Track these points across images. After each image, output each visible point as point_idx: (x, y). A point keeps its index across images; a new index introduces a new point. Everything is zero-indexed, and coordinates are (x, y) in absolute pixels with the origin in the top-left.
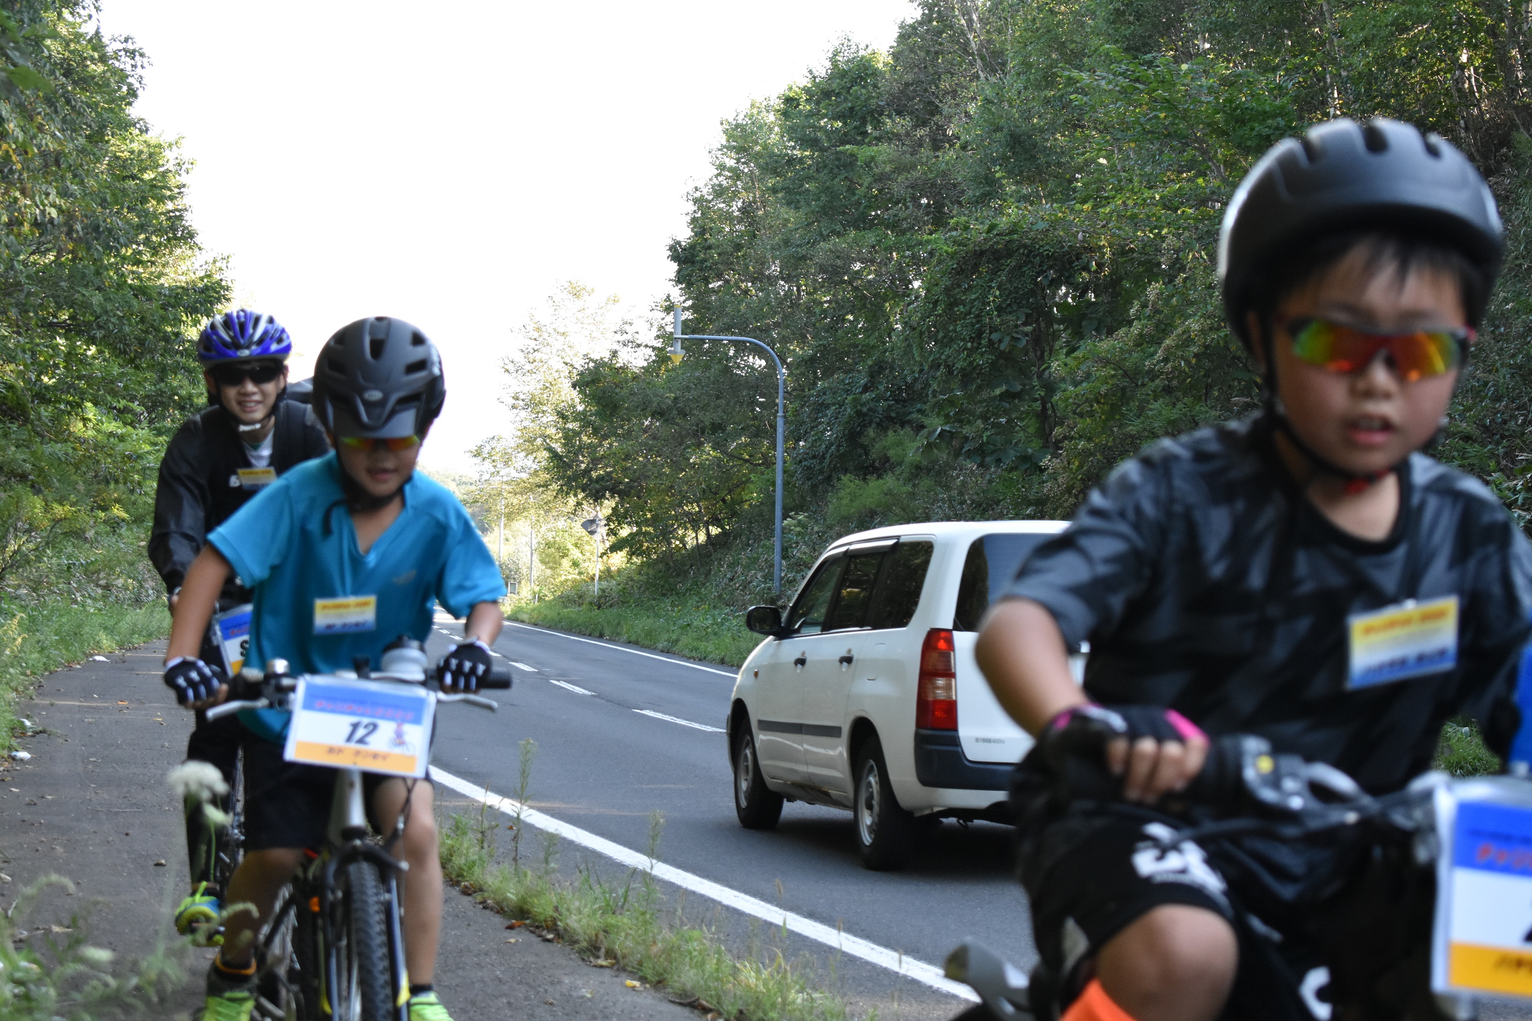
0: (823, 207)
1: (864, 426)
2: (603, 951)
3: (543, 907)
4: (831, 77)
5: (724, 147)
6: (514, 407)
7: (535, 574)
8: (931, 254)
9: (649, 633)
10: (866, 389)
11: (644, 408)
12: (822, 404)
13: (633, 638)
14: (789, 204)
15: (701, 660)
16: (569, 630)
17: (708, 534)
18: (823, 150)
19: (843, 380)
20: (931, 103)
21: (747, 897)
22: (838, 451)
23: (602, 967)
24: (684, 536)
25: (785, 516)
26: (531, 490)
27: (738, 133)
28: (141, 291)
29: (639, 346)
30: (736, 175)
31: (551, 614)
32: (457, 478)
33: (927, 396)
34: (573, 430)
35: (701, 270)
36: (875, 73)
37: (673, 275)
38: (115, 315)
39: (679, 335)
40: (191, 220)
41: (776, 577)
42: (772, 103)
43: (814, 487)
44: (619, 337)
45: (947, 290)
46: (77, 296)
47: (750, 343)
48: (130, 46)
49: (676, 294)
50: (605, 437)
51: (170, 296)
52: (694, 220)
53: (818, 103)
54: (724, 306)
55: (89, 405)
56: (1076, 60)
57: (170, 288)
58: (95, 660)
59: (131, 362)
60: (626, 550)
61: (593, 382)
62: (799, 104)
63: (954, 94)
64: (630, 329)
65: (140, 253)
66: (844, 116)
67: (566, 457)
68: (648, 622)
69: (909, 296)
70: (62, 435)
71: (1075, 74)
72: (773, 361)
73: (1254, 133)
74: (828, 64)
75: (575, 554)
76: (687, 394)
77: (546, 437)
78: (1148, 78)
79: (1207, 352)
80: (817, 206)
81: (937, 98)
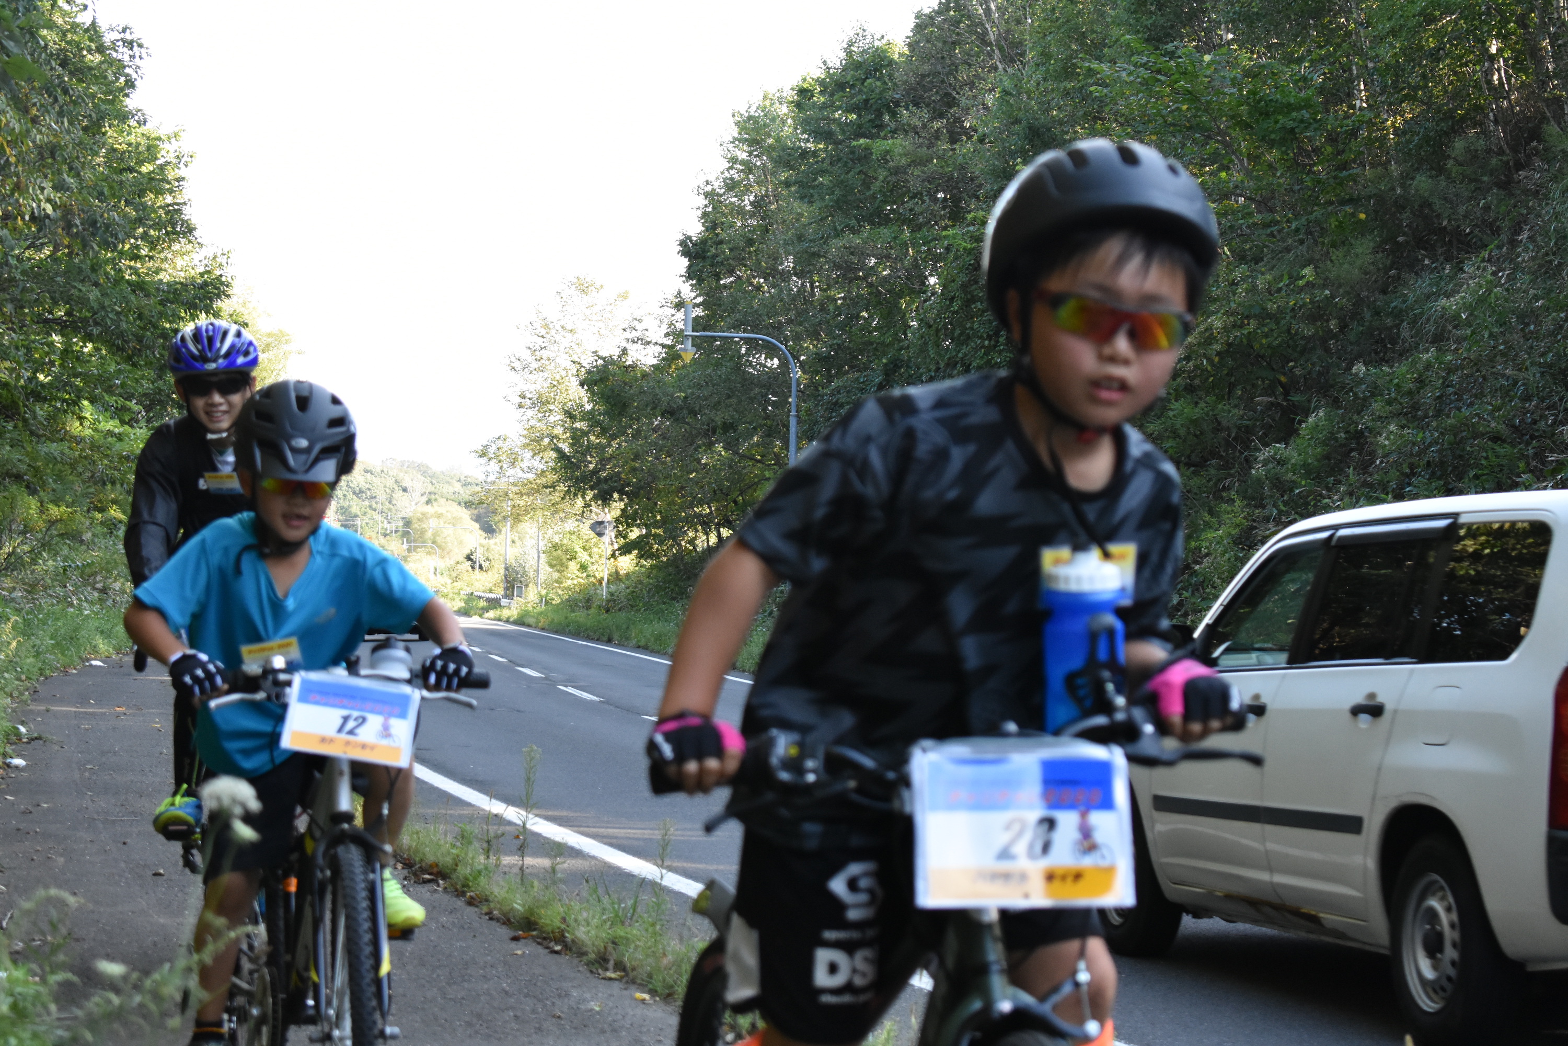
0: (837, 201)
2: (612, 962)
3: (550, 918)
4: (845, 69)
5: (735, 139)
6: (520, 406)
7: (542, 577)
8: (948, 249)
9: (658, 638)
11: (654, 407)
12: (836, 403)
13: (642, 643)
14: (802, 198)
16: (577, 634)
17: (719, 536)
18: (837, 143)
19: (857, 379)
20: (947, 95)
23: (610, 979)
24: (695, 539)
26: (538, 491)
27: (750, 125)
28: (140, 287)
29: (648, 343)
30: (748, 168)
31: (558, 618)
32: (463, 478)
34: (581, 430)
35: (712, 265)
36: (891, 62)
37: (683, 271)
38: (113, 310)
39: (689, 332)
40: (189, 213)
42: (785, 95)
44: (628, 334)
45: (964, 287)
46: (73, 291)
47: (763, 340)
48: (128, 36)
49: (687, 291)
50: (613, 437)
51: (169, 292)
52: (705, 215)
53: (832, 95)
54: (736, 302)
55: (86, 403)
56: (1096, 50)
57: (168, 284)
58: (91, 665)
59: (129, 359)
60: (635, 552)
61: (601, 380)
62: (813, 96)
63: (972, 85)
64: (639, 326)
65: (138, 247)
66: (859, 109)
67: (573, 457)
68: (658, 627)
69: (925, 292)
70: (58, 434)
71: (1095, 65)
72: (786, 358)
73: (1279, 126)
74: (843, 55)
75: (583, 556)
76: (697, 392)
77: (553, 437)
78: (1170, 69)
79: (1230, 350)
80: (831, 200)
81: (955, 90)
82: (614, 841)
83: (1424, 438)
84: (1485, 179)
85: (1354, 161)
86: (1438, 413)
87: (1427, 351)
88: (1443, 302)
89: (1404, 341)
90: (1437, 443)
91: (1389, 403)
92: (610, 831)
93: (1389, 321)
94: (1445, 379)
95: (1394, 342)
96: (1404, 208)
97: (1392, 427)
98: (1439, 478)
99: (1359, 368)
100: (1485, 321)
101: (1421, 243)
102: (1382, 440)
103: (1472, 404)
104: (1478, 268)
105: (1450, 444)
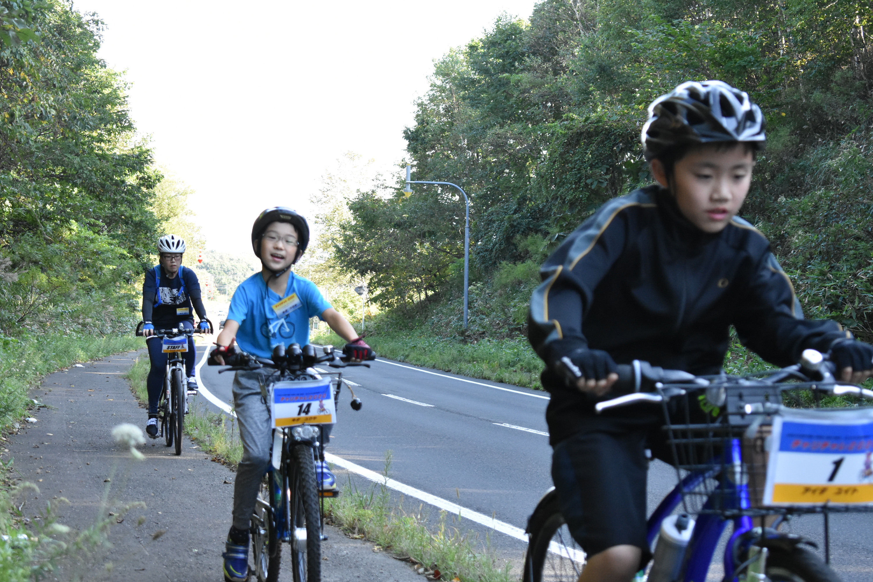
0: (491, 108)
1: (514, 233)
2: (357, 529)
4: (495, 34)
5: (434, 74)
6: (316, 222)
8: (553, 134)
9: (392, 351)
10: (516, 212)
11: (389, 222)
12: (491, 220)
13: (383, 354)
14: (472, 106)
15: (422, 366)
17: (426, 294)
18: (491, 75)
19: (503, 207)
20: (552, 48)
21: (442, 500)
22: (500, 247)
24: (412, 296)
25: (470, 284)
26: (325, 270)
27: (443, 66)
28: (103, 157)
29: (386, 187)
30: (442, 90)
31: (337, 340)
33: (551, 215)
34: (349, 235)
35: (422, 144)
36: (521, 31)
37: (406, 147)
38: (87, 169)
39: (409, 181)
40: (132, 116)
41: (465, 319)
42: (462, 49)
43: (486, 267)
44: (376, 183)
45: (561, 155)
46: (65, 159)
47: (450, 185)
48: (96, 18)
49: (408, 157)
50: (367, 239)
51: (119, 160)
52: (418, 116)
53: (488, 49)
54: (435, 164)
55: (73, 221)
56: (635, 23)
57: (119, 156)
58: (76, 367)
59: (98, 196)
60: (379, 303)
61: (361, 207)
62: (477, 49)
63: (566, 43)
64: (381, 178)
65: (101, 135)
66: (503, 57)
67: (346, 250)
68: (392, 344)
69: (540, 158)
70: (58, 239)
71: (634, 31)
72: (463, 195)
73: (737, 64)
74: (495, 27)
75: (351, 306)
76: (414, 215)
77: (333, 239)
78: (676, 33)
80: (488, 108)
81: (556, 46)
83: (818, 238)
84: (853, 93)
85: (779, 84)
86: (826, 224)
87: (820, 190)
88: (829, 162)
89: (807, 184)
90: (825, 241)
91: (799, 219)
93: (799, 173)
94: (830, 205)
95: (801, 185)
96: (806, 110)
97: (800, 232)
98: (827, 261)
99: (782, 199)
100: (852, 173)
101: (816, 129)
102: (795, 239)
103: (844, 219)
104: (849, 143)
105: (832, 241)
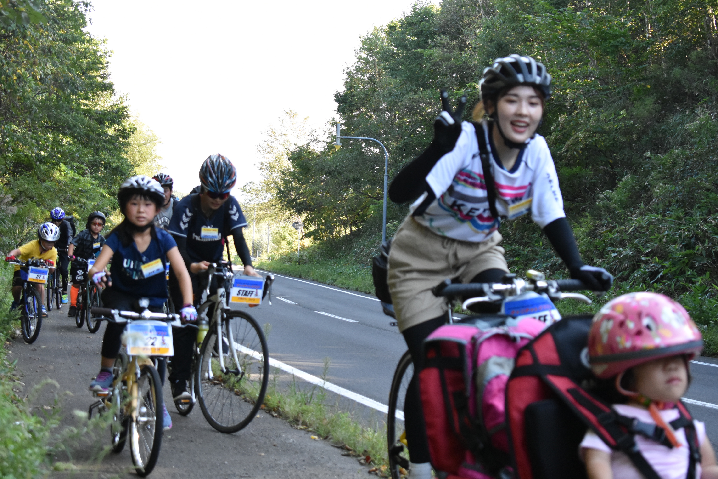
0: (408, 77)
2: (301, 422)
3: (273, 401)
4: (413, 16)
5: (361, 48)
6: (261, 168)
7: (270, 248)
9: (323, 276)
11: (322, 170)
13: (315, 278)
14: (392, 75)
15: (347, 289)
16: (285, 274)
17: (351, 230)
18: (408, 50)
20: (459, 29)
21: (368, 399)
23: (301, 429)
24: (340, 231)
25: (387, 222)
26: (268, 208)
27: (368, 42)
28: (87, 112)
29: (319, 141)
30: (367, 61)
31: (277, 266)
34: (288, 180)
35: (349, 106)
36: (433, 15)
37: (336, 108)
39: (339, 136)
40: (111, 79)
42: (383, 28)
43: (401, 208)
44: (310, 137)
47: (372, 140)
49: (338, 117)
50: (304, 184)
51: (101, 114)
52: (347, 83)
53: (406, 28)
54: (360, 123)
55: (62, 164)
56: (527, 9)
57: (101, 111)
59: (83, 144)
60: (312, 237)
61: (298, 157)
62: (396, 29)
63: (470, 25)
64: (315, 134)
66: (418, 35)
67: (285, 192)
68: (322, 271)
70: (50, 178)
71: (526, 16)
72: (383, 149)
73: (611, 45)
74: (412, 10)
75: (289, 238)
76: (342, 164)
77: (276, 183)
78: (561, 18)
79: (586, 148)
80: (405, 77)
81: (462, 27)
82: (302, 367)
83: (675, 189)
84: (706, 70)
85: (645, 61)
86: (682, 178)
87: (678, 149)
88: (686, 126)
89: (667, 144)
90: (681, 192)
91: (660, 173)
92: (300, 363)
93: (660, 135)
94: (685, 162)
95: (662, 145)
96: (667, 83)
97: (661, 184)
98: (682, 208)
100: (704, 135)
101: (675, 99)
102: (656, 190)
103: (697, 174)
104: (702, 111)
105: (687, 192)
